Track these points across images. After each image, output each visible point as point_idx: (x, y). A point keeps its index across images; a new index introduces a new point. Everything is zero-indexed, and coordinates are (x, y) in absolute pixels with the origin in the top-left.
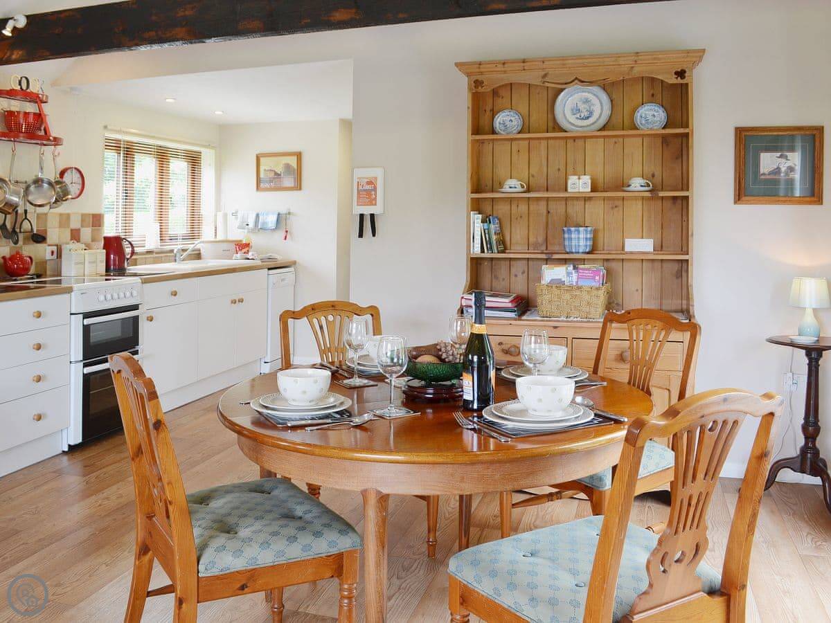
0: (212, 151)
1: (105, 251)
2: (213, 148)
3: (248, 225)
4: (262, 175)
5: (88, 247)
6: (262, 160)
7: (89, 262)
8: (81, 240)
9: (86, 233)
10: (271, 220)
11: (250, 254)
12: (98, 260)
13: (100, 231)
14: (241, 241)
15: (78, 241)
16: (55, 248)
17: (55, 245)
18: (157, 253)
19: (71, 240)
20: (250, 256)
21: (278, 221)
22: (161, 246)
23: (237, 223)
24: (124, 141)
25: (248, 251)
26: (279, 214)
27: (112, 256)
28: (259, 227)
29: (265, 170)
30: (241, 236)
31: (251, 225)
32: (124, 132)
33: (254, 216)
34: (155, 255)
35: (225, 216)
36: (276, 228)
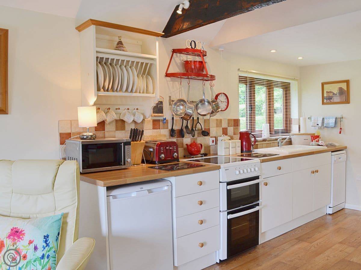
0: (296, 82)
1: (240, 141)
2: (297, 80)
3: (318, 125)
4: (325, 95)
5: (232, 138)
6: (325, 86)
7: (232, 148)
8: (228, 134)
9: (231, 130)
10: (332, 121)
11: (320, 142)
12: (237, 146)
13: (238, 129)
14: (314, 134)
15: (226, 135)
16: (214, 139)
17: (214, 137)
18: (268, 141)
19: (223, 134)
20: (320, 143)
21: (336, 122)
22: (270, 136)
23: (312, 124)
24: (249, 77)
25: (318, 140)
26: (336, 118)
27: (244, 143)
28: (324, 126)
29: (327, 92)
30: (314, 131)
31: (320, 125)
32: (249, 72)
33: (321, 119)
34: (267, 142)
35: (305, 119)
36: (335, 126)
